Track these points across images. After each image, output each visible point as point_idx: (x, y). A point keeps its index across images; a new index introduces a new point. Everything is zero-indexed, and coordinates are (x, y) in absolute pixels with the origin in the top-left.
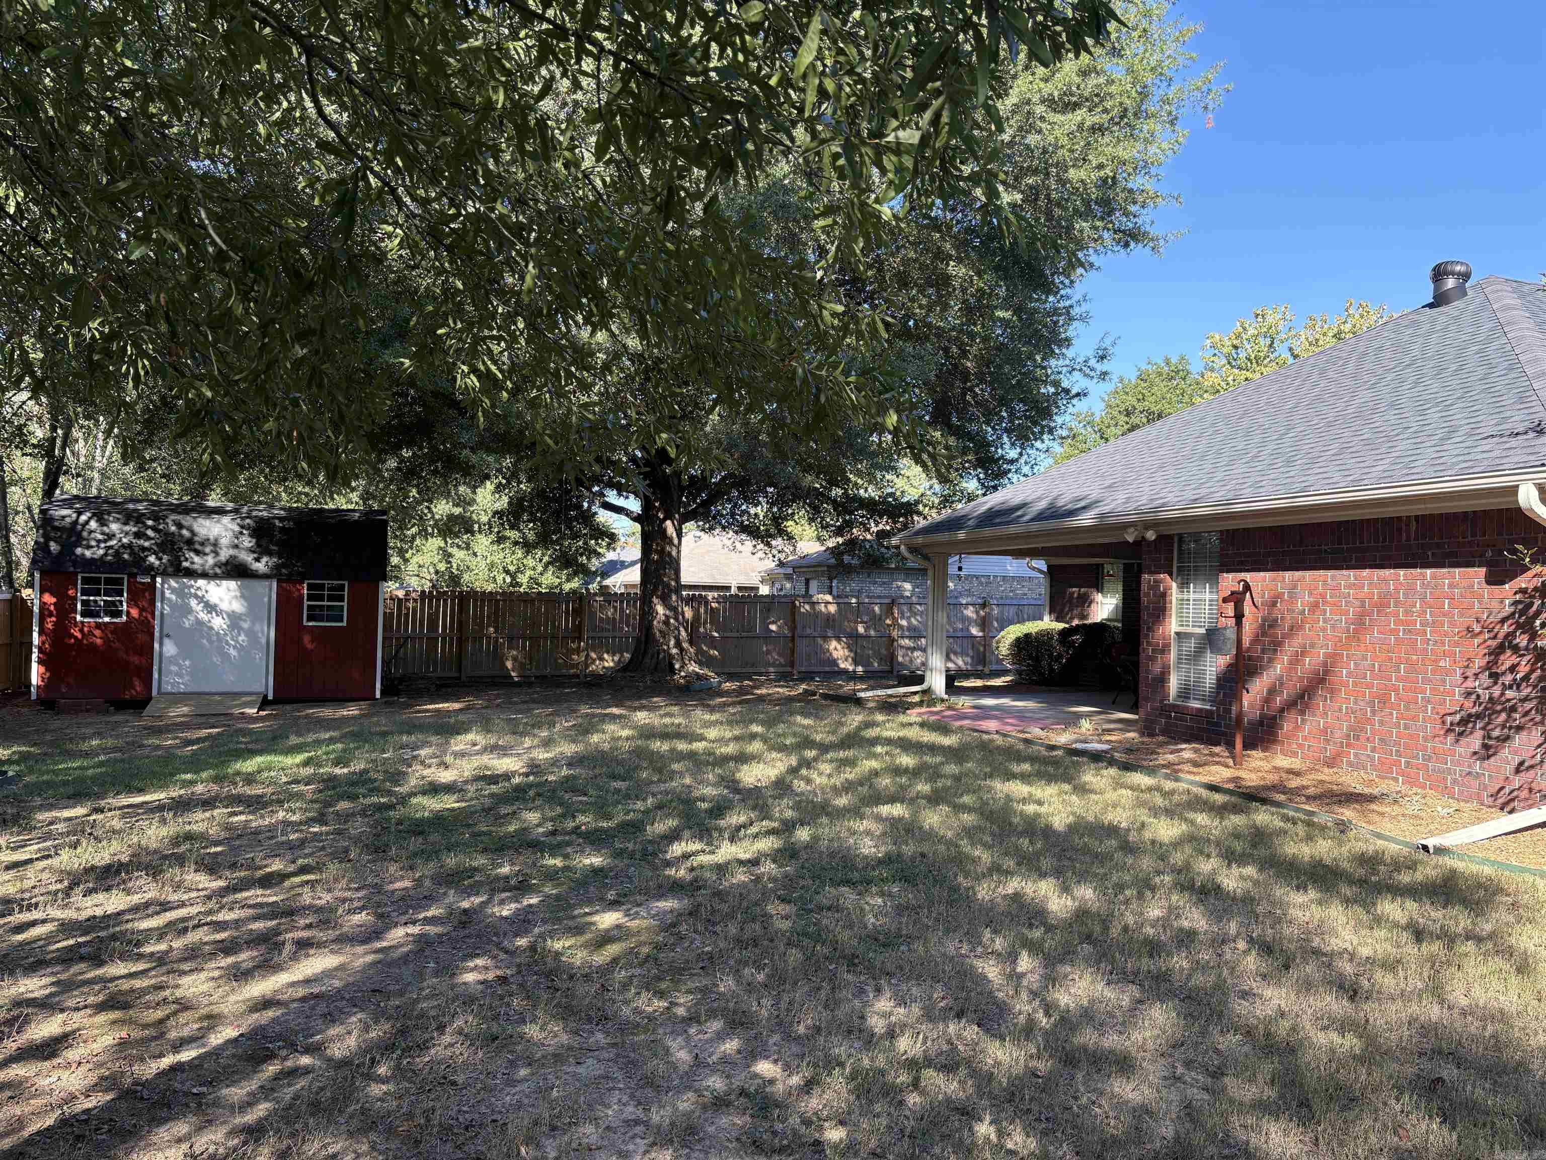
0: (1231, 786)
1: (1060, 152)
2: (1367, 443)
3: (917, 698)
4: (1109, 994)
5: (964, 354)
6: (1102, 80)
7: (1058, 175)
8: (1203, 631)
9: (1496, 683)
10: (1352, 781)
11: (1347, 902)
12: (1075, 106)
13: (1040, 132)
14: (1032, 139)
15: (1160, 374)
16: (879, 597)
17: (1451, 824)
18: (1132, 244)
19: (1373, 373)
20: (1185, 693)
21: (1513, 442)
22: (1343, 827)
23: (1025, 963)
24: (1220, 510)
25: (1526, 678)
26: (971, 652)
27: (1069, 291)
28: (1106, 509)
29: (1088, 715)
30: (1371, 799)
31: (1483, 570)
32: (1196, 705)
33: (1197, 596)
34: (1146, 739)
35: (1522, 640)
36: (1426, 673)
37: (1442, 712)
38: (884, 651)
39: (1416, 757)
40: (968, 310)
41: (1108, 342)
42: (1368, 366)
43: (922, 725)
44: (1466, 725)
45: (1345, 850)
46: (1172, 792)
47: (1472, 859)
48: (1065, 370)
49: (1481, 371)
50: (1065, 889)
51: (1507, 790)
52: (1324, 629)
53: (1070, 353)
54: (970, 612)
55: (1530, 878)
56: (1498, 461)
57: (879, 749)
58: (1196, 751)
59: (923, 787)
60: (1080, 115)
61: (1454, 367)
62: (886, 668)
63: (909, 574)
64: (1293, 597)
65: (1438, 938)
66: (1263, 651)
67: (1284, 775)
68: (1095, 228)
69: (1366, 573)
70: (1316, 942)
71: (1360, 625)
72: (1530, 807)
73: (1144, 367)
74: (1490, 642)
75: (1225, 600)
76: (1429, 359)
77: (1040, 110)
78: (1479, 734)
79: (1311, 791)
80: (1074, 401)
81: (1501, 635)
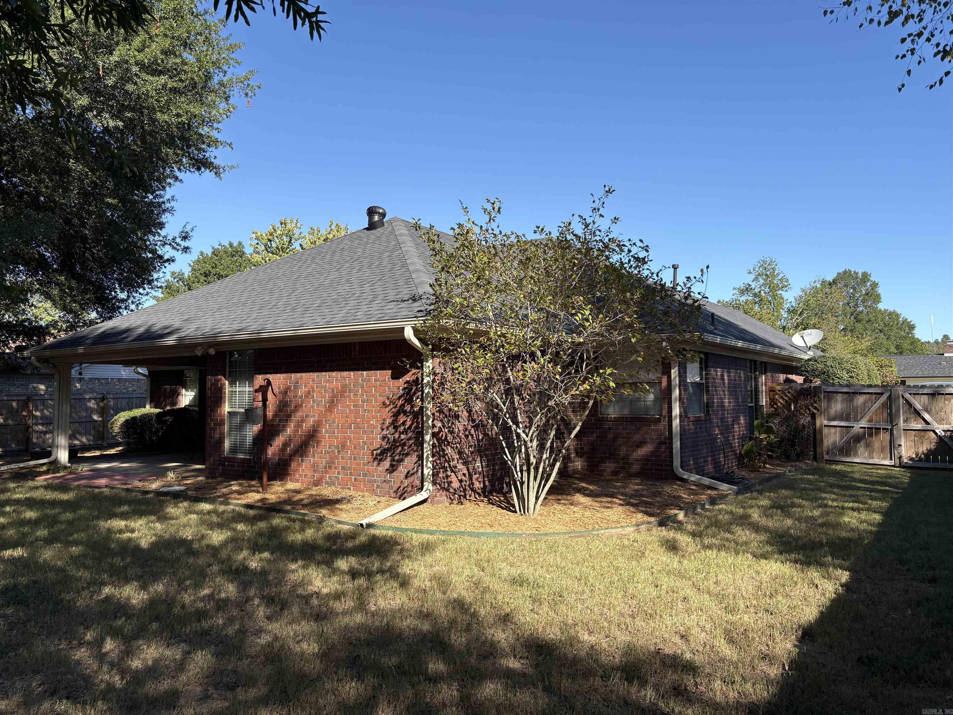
0: (259, 504)
1: (150, 100)
2: (335, 301)
3: (45, 468)
4: (168, 653)
5: (83, 224)
6: (178, 60)
7: (149, 114)
8: (243, 410)
9: (396, 431)
10: (327, 492)
11: (319, 564)
12: (160, 73)
13: (136, 84)
14: (130, 87)
15: (226, 252)
16: (17, 395)
17: (377, 508)
18: (203, 169)
19: (338, 262)
20: (234, 449)
21: (403, 305)
22: (321, 520)
23: (109, 645)
24: (254, 336)
25: (410, 427)
26: (93, 432)
27: (162, 192)
28: (183, 334)
29: (173, 469)
30: (338, 501)
31: (390, 372)
32: (241, 456)
33: (241, 389)
34: (210, 481)
35: (408, 408)
36: (364, 428)
37: (372, 449)
38: (20, 435)
39: (359, 475)
40: (84, 194)
41: (188, 229)
42: (336, 258)
43: (46, 487)
44: (383, 455)
45: (320, 533)
46: (223, 512)
47: (384, 528)
48: (159, 243)
49: (389, 266)
50: (144, 587)
51: (402, 488)
52: (313, 407)
53: (163, 232)
54: (92, 404)
55: (409, 534)
56: (395, 314)
57: (8, 509)
58: (240, 485)
59: (42, 533)
60: (163, 79)
61: (377, 263)
62: (22, 448)
63: (43, 378)
64: (296, 388)
65: (364, 575)
66: (280, 421)
67: (291, 494)
68: (178, 155)
69: (334, 374)
70: (300, 591)
71: (332, 404)
72: (412, 495)
73: (216, 246)
74: (393, 410)
75: (256, 391)
76: (366, 257)
77: (135, 69)
78: (389, 459)
79: (306, 501)
80: (166, 264)
81: (399, 405)
